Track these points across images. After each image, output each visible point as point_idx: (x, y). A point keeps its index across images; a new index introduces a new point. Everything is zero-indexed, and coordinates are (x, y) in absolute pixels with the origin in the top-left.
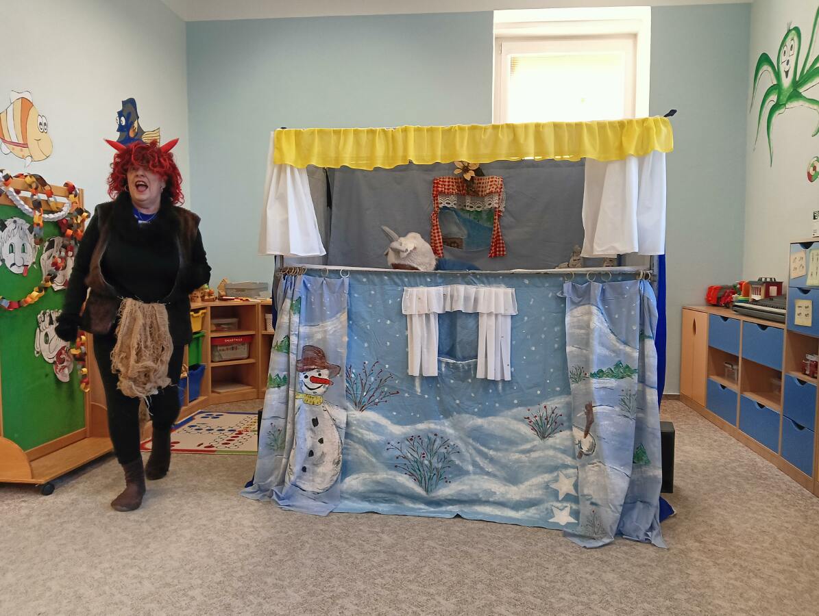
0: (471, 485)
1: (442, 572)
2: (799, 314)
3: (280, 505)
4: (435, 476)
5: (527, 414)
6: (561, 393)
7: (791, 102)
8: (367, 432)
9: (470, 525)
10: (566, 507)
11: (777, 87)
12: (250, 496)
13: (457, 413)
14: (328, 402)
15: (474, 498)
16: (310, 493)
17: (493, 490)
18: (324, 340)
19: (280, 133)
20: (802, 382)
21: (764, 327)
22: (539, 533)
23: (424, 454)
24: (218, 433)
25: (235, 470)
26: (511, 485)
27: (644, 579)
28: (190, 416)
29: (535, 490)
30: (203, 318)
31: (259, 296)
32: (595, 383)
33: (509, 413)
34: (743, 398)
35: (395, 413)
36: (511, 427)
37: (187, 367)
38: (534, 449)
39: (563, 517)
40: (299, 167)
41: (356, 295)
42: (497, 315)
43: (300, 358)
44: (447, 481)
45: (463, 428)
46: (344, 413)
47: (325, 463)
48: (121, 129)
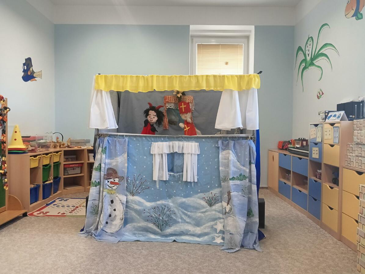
0: (180, 228)
1: (168, 265)
2: (314, 153)
3: (95, 239)
4: (165, 224)
5: (204, 196)
6: (218, 187)
7: (310, 67)
8: (135, 205)
9: (180, 244)
10: (220, 236)
11: (305, 60)
12: (82, 235)
13: (174, 196)
14: (118, 193)
15: (182, 233)
16: (109, 233)
17: (189, 229)
19: (98, 76)
20: (316, 181)
21: (300, 159)
22: (210, 247)
23: (160, 214)
24: (67, 207)
25: (76, 224)
26: (197, 227)
27: (252, 265)
28: (53, 200)
29: (208, 229)
30: (60, 156)
31: (86, 145)
32: (231, 183)
33: (197, 196)
34: (294, 189)
35: (147, 197)
36: (197, 202)
37: (53, 178)
38: (207, 211)
39: (219, 241)
40: (106, 91)
41: (131, 146)
42: (191, 154)
43: (106, 173)
44: (170, 226)
45: (177, 203)
46: (125, 197)
47: (116, 220)
48: (24, 71)
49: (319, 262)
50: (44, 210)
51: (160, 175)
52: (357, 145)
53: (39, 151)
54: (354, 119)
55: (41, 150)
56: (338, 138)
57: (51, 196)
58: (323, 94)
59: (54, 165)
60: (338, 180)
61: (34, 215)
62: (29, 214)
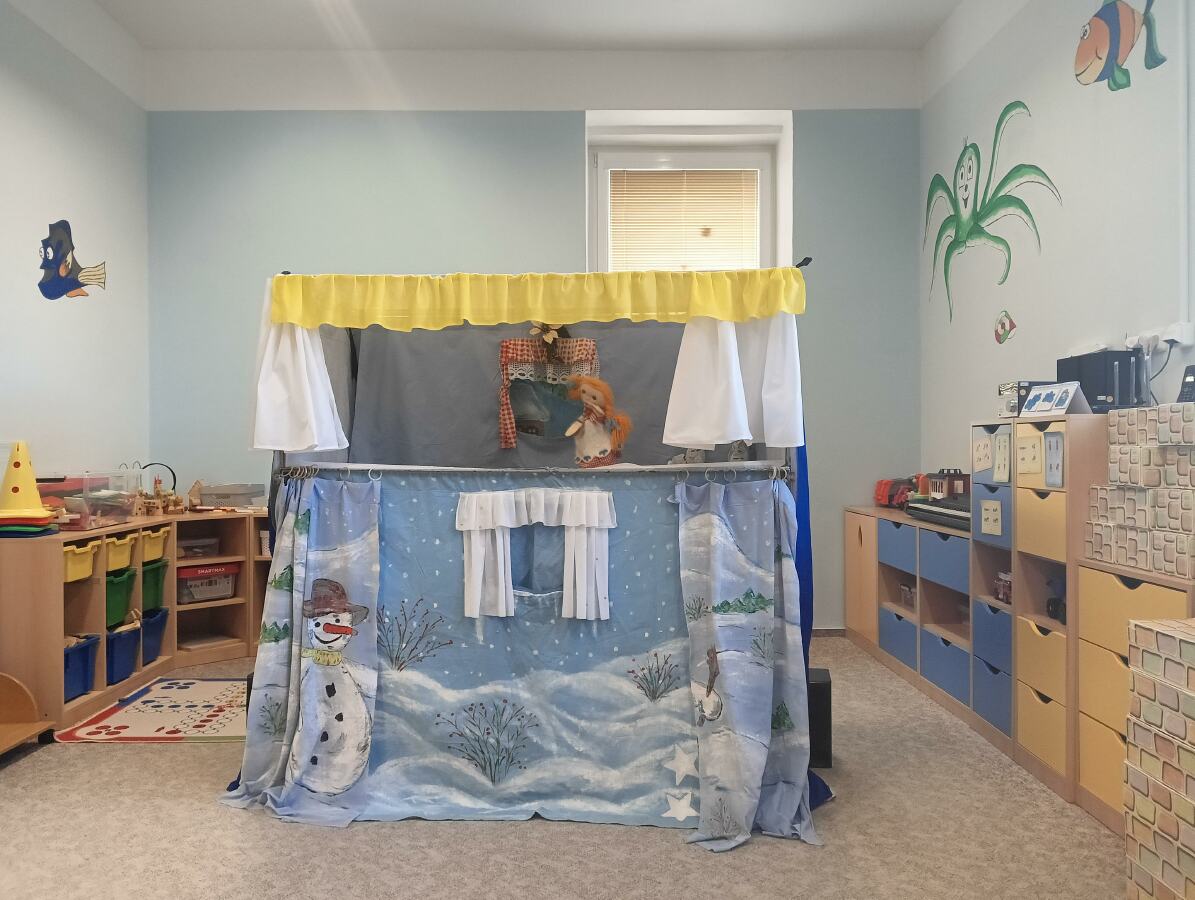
0: (556, 772)
2: (987, 519)
3: (276, 814)
4: (505, 760)
5: (631, 666)
6: (676, 635)
7: (972, 240)
8: (409, 700)
9: (554, 827)
10: (686, 794)
11: (954, 219)
12: (232, 803)
13: (535, 669)
14: (348, 660)
15: (560, 788)
16: (323, 796)
17: (586, 777)
18: (344, 570)
19: (281, 279)
20: (994, 610)
21: (945, 537)
22: (651, 834)
23: (488, 729)
24: (188, 710)
25: (212, 765)
26: (607, 768)
27: (789, 890)
28: (142, 688)
29: (645, 773)
30: (166, 540)
31: (251, 504)
32: (719, 620)
33: (607, 666)
34: (927, 636)
35: (447, 673)
36: (611, 685)
37: (141, 614)
38: (641, 714)
39: (681, 810)
40: (309, 327)
41: (390, 505)
42: (589, 529)
43: (308, 598)
44: (522, 767)
45: (543, 690)
46: (374, 675)
47: (346, 749)
48: (46, 264)
49: (1005, 875)
50: (112, 722)
51: (488, 599)
52: (1122, 492)
53: (94, 525)
54: (1113, 406)
55: (103, 521)
56: (1060, 468)
57: (135, 674)
58: (1013, 326)
59: (144, 573)
60: (1065, 605)
61: (78, 739)
62: (58, 736)
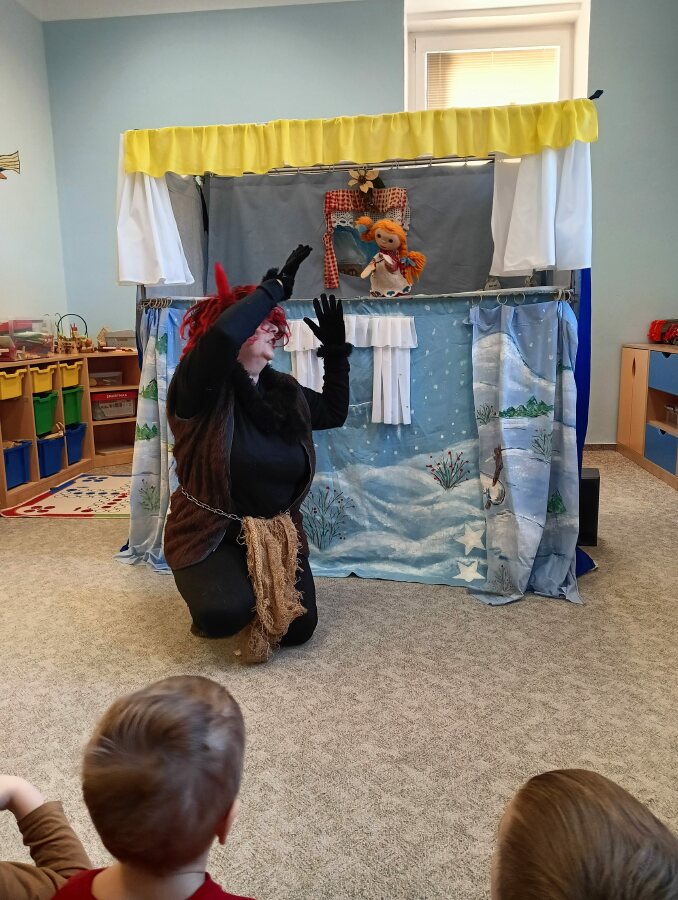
0: (368, 542)
3: (155, 568)
4: (328, 534)
5: (429, 462)
6: (467, 437)
9: (365, 584)
10: (473, 562)
12: (124, 561)
13: (351, 464)
15: (372, 554)
17: (392, 547)
19: (131, 133)
22: (440, 591)
23: (314, 509)
24: (100, 496)
25: (112, 534)
26: (412, 541)
27: (552, 637)
28: (68, 480)
29: (440, 545)
30: (80, 371)
32: (505, 423)
33: (409, 461)
36: (412, 476)
37: (64, 426)
38: (437, 500)
39: (470, 573)
40: (156, 176)
42: (393, 349)
44: (342, 538)
45: (358, 480)
50: (43, 503)
53: (20, 357)
55: (28, 355)
57: (62, 471)
59: (64, 395)
61: (17, 515)
62: (4, 512)
